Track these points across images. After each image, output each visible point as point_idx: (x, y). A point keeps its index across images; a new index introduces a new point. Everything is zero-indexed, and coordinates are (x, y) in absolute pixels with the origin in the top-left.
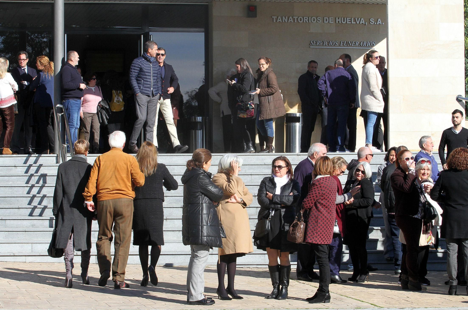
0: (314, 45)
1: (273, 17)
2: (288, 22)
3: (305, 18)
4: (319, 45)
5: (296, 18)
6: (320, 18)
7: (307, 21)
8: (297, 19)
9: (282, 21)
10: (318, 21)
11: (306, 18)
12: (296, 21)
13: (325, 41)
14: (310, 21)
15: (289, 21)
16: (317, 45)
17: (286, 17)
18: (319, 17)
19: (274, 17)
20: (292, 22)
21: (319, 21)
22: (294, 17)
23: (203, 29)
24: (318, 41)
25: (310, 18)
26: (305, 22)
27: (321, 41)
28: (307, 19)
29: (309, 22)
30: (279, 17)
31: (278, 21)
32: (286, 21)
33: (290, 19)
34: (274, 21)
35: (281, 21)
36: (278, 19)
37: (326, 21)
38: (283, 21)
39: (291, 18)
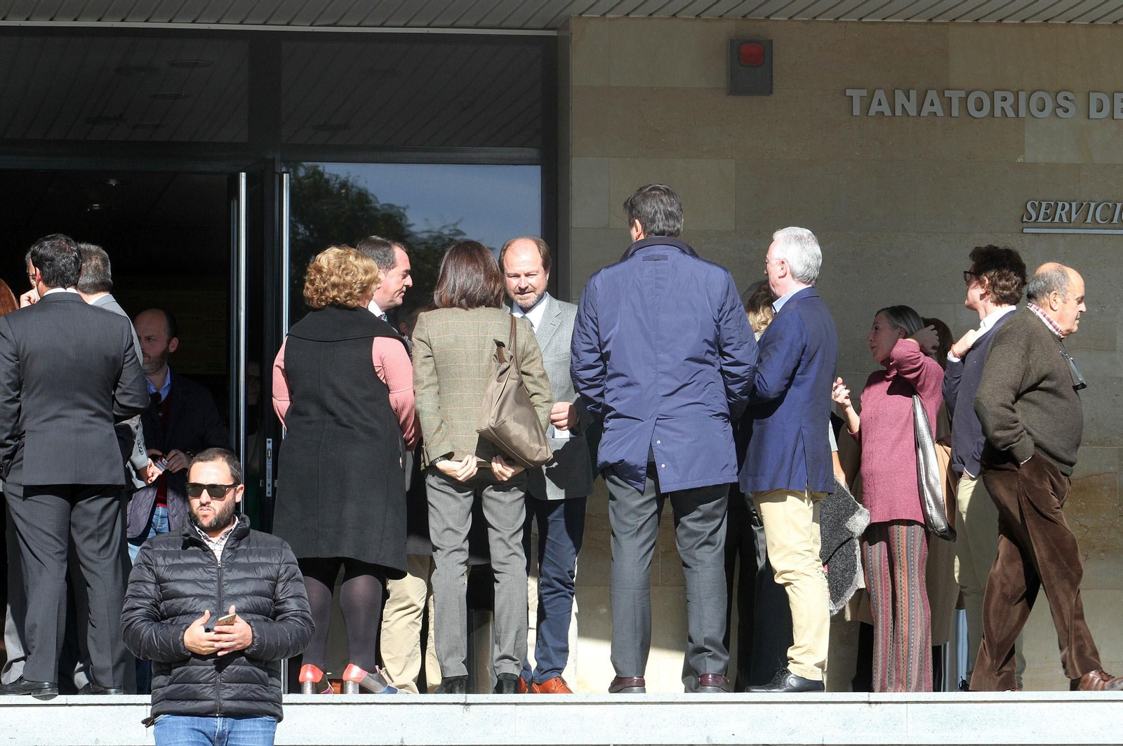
0: (1040, 220)
1: (849, 92)
2: (919, 112)
3: (998, 95)
4: (1065, 220)
5: (956, 96)
6: (1071, 96)
7: (1011, 113)
8: (964, 101)
9: (893, 111)
10: (1059, 111)
11: (1004, 99)
12: (955, 112)
13: (1093, 205)
14: (1022, 113)
15: (927, 109)
16: (1057, 220)
17: (913, 94)
18: (1067, 94)
19: (856, 94)
20: (940, 113)
21: (1067, 111)
22: (947, 93)
23: (532, 152)
24: (1060, 204)
25: (1022, 96)
26: (998, 113)
27: (1074, 205)
28: (1011, 99)
29: (1017, 115)
30: (880, 94)
31: (872, 112)
32: (912, 111)
33: (928, 102)
34: (856, 112)
35: (888, 113)
36: (875, 101)
37: (1100, 110)
38: (899, 112)
39: (932, 95)
